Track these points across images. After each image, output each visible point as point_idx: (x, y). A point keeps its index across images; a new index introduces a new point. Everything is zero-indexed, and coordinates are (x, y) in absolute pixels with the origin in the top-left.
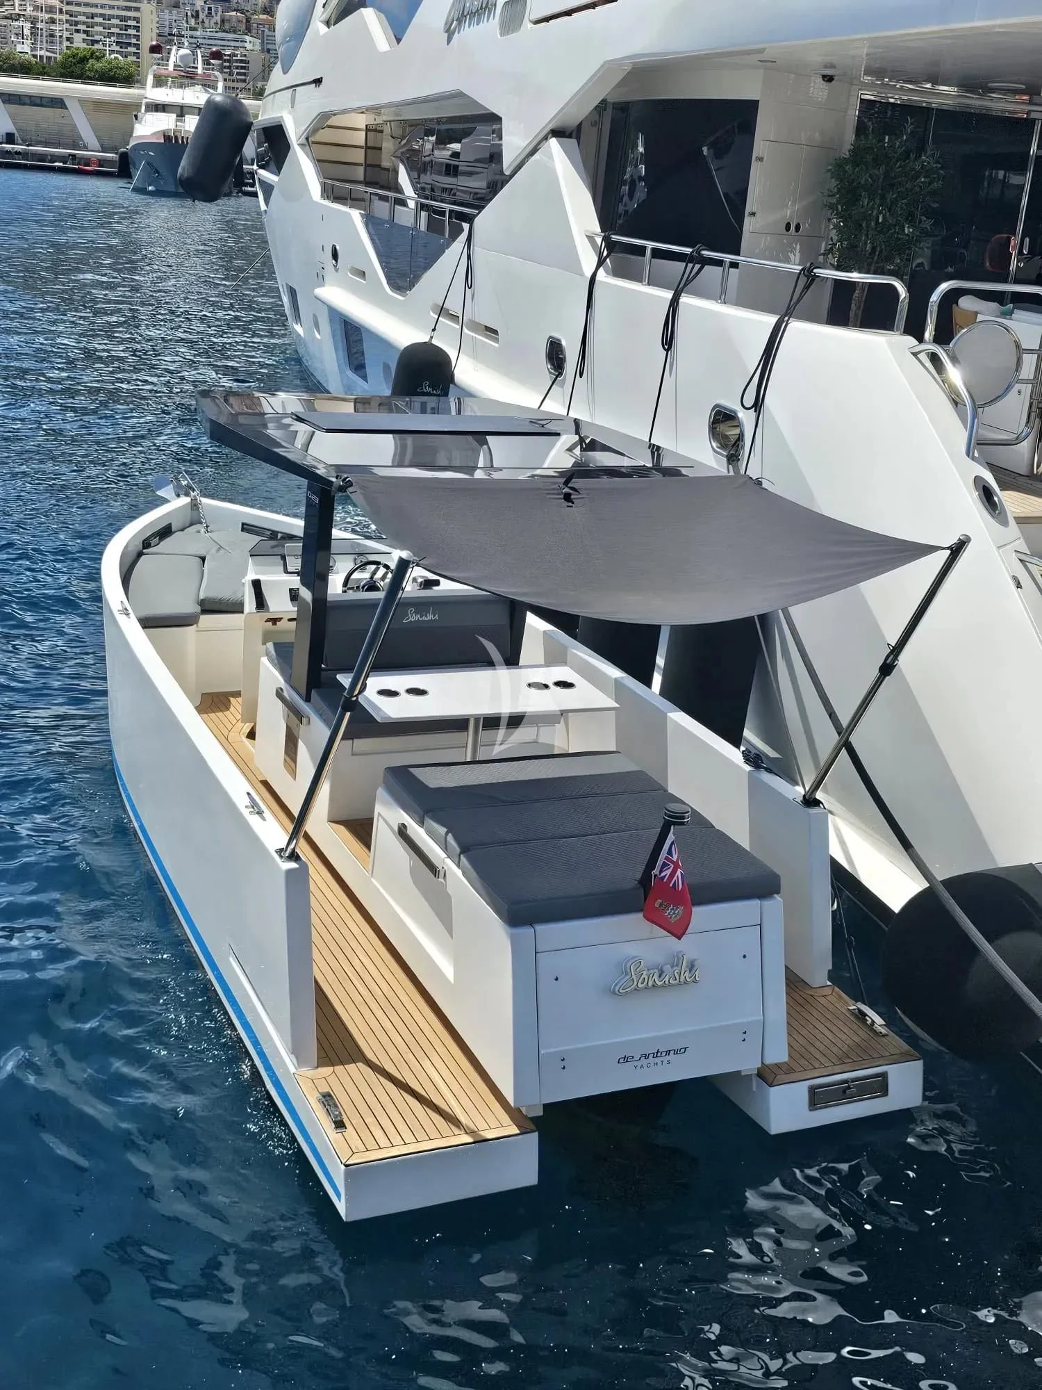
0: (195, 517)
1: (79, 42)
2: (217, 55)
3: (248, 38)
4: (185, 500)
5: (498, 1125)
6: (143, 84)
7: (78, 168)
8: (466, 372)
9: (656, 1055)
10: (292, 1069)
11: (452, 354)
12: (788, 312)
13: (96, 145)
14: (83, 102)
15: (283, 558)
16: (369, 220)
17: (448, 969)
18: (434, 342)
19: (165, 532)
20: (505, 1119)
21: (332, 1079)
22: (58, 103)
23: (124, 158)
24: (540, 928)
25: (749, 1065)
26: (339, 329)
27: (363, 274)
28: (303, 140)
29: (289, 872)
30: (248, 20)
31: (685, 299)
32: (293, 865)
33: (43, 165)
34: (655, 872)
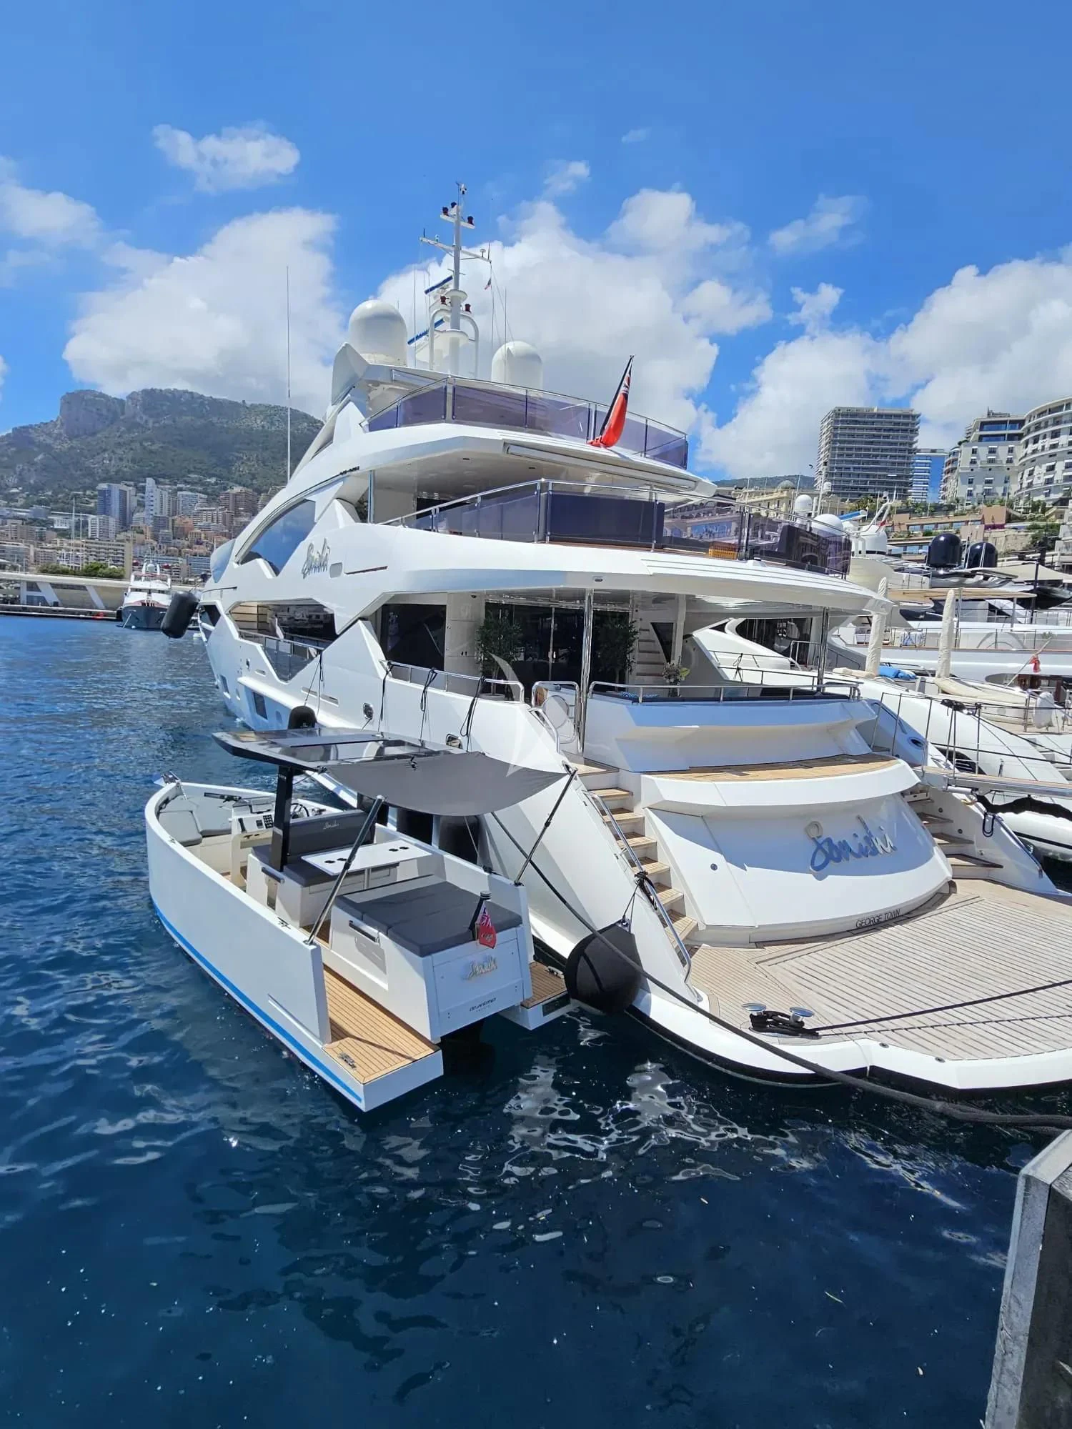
0: (178, 792)
1: (92, 559)
2: (167, 567)
3: (179, 559)
4: (173, 785)
5: (423, 1051)
6: (129, 579)
7: (93, 617)
8: (322, 717)
9: (484, 1004)
10: (321, 1046)
11: (315, 709)
12: (477, 696)
13: (103, 607)
14: (96, 587)
15: (250, 806)
16: (266, 649)
17: (385, 986)
18: (307, 705)
19: (167, 801)
20: (427, 1047)
21: (341, 1046)
22: (82, 588)
23: (119, 613)
24: (434, 955)
25: (517, 1002)
26: (252, 697)
27: (263, 672)
28: (228, 612)
29: (313, 951)
30: (180, 551)
31: (429, 690)
32: (313, 947)
33: (74, 617)
34: (478, 922)
